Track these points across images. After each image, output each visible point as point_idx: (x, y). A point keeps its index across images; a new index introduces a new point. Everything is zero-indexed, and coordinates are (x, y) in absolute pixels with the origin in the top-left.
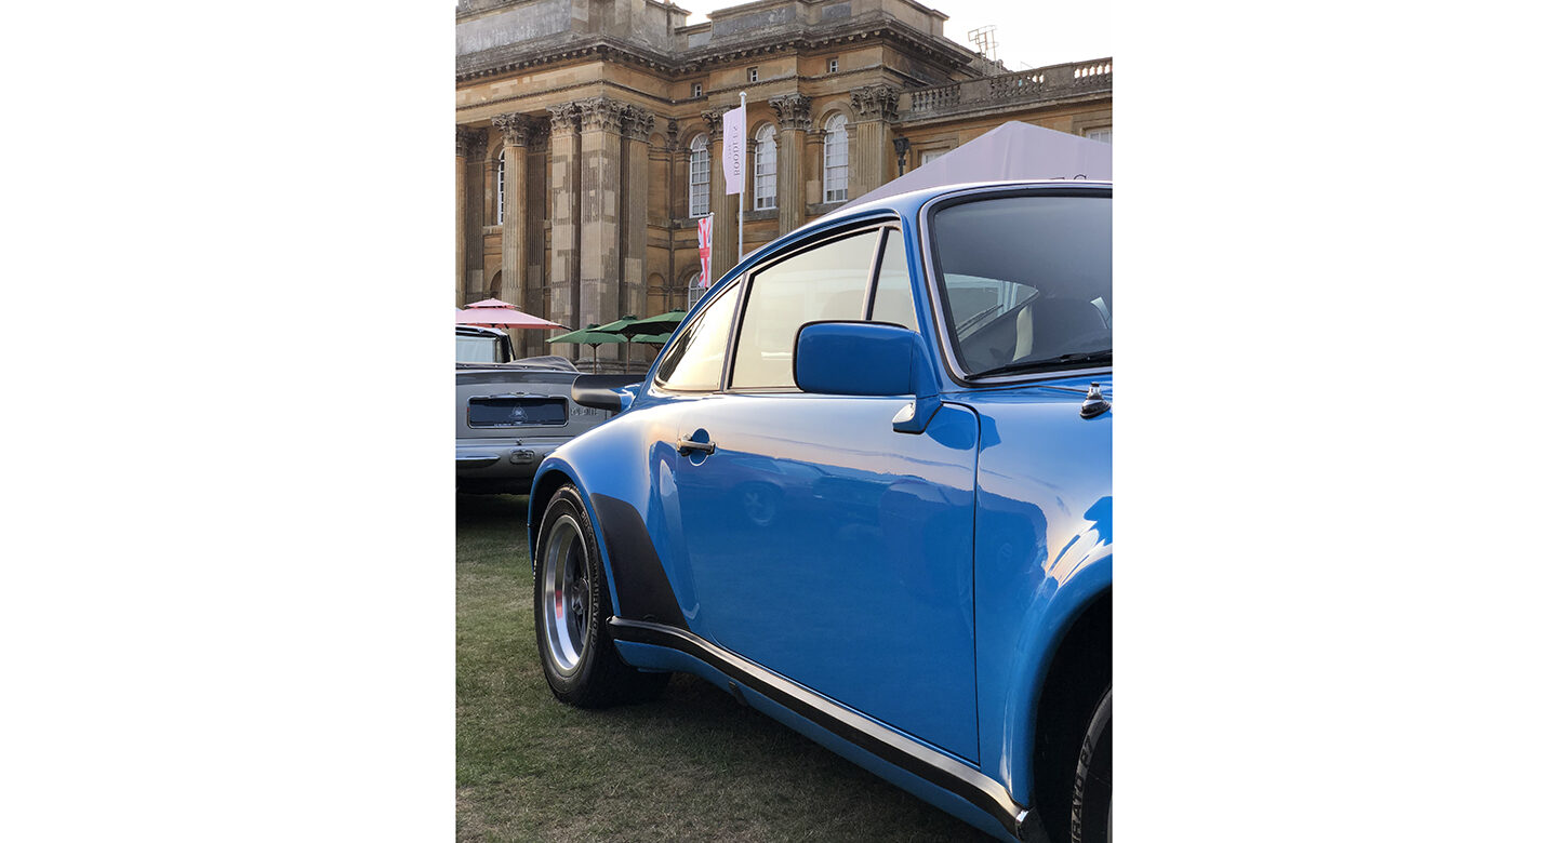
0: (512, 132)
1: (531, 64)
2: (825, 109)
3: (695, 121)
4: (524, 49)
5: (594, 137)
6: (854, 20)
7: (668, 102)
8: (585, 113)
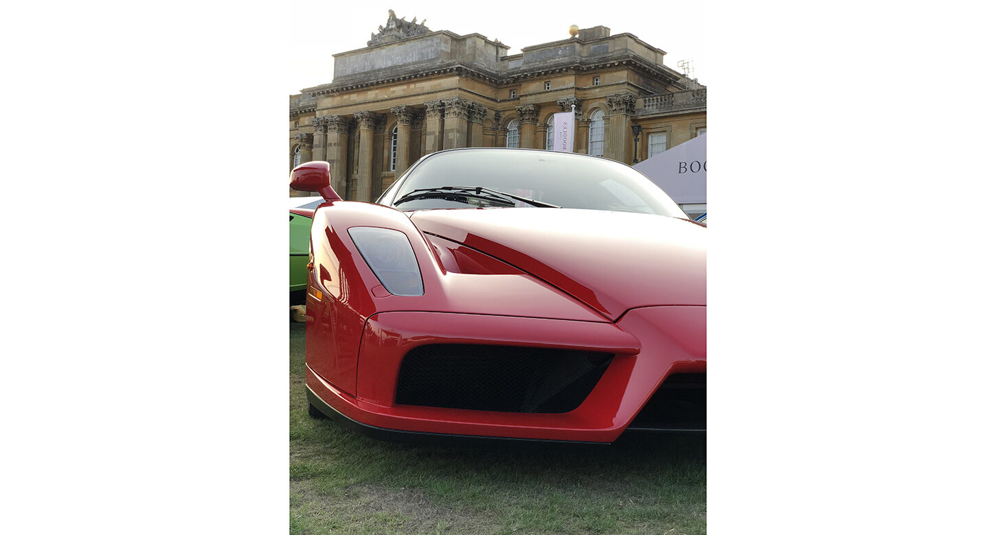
0: (403, 117)
1: (416, 77)
2: (591, 107)
3: (511, 112)
4: (411, 68)
5: (452, 121)
6: (610, 55)
7: (495, 100)
8: (447, 107)
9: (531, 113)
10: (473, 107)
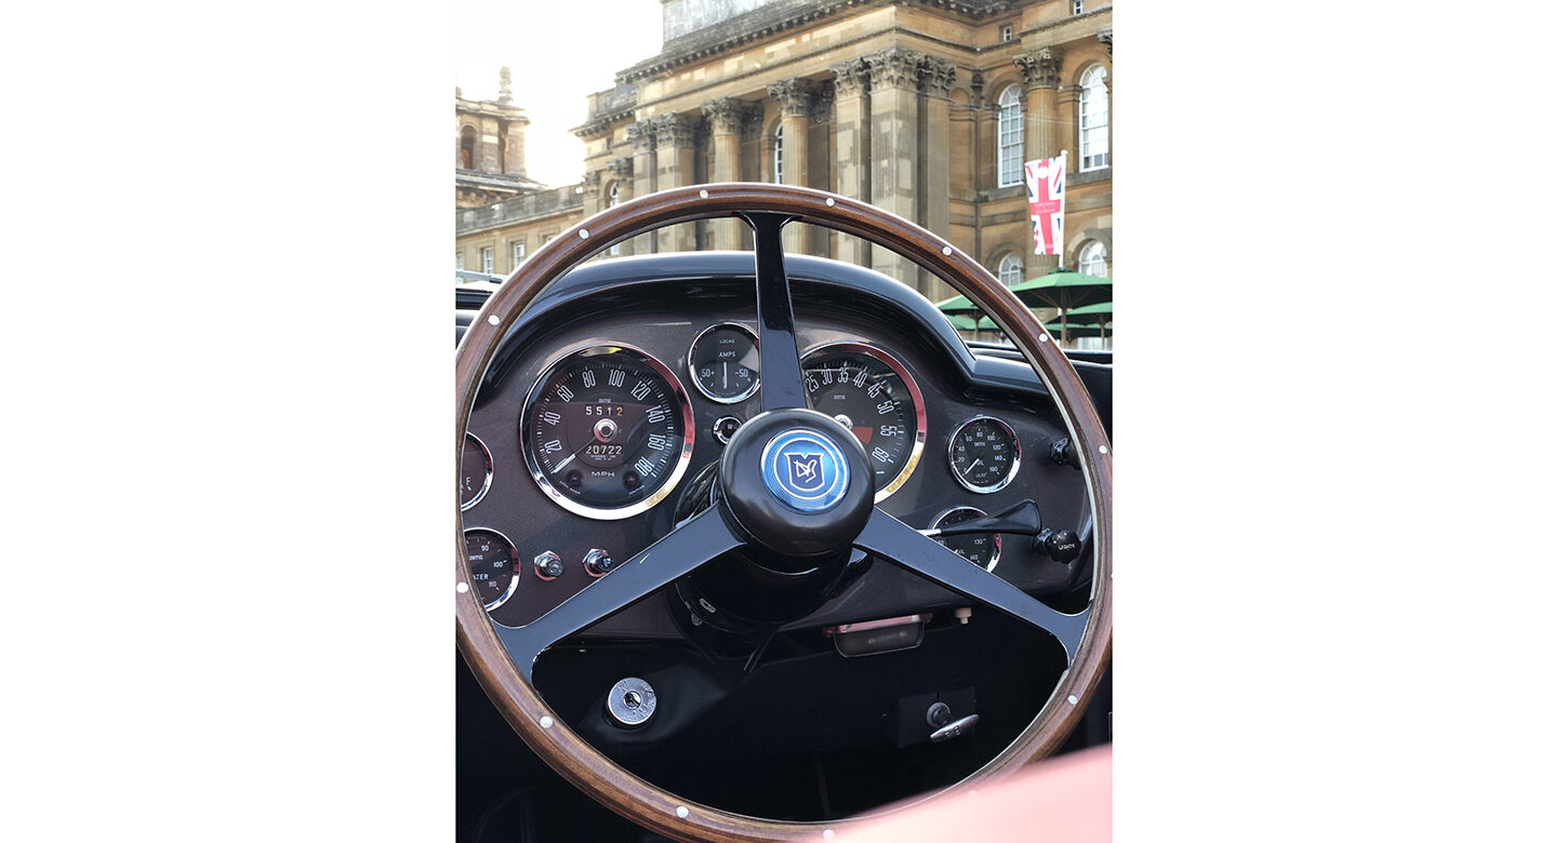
0: (791, 101)
1: (811, 19)
3: (1005, 70)
5: (887, 96)
7: (971, 50)
8: (875, 69)
9: (1046, 65)
10: (926, 66)
